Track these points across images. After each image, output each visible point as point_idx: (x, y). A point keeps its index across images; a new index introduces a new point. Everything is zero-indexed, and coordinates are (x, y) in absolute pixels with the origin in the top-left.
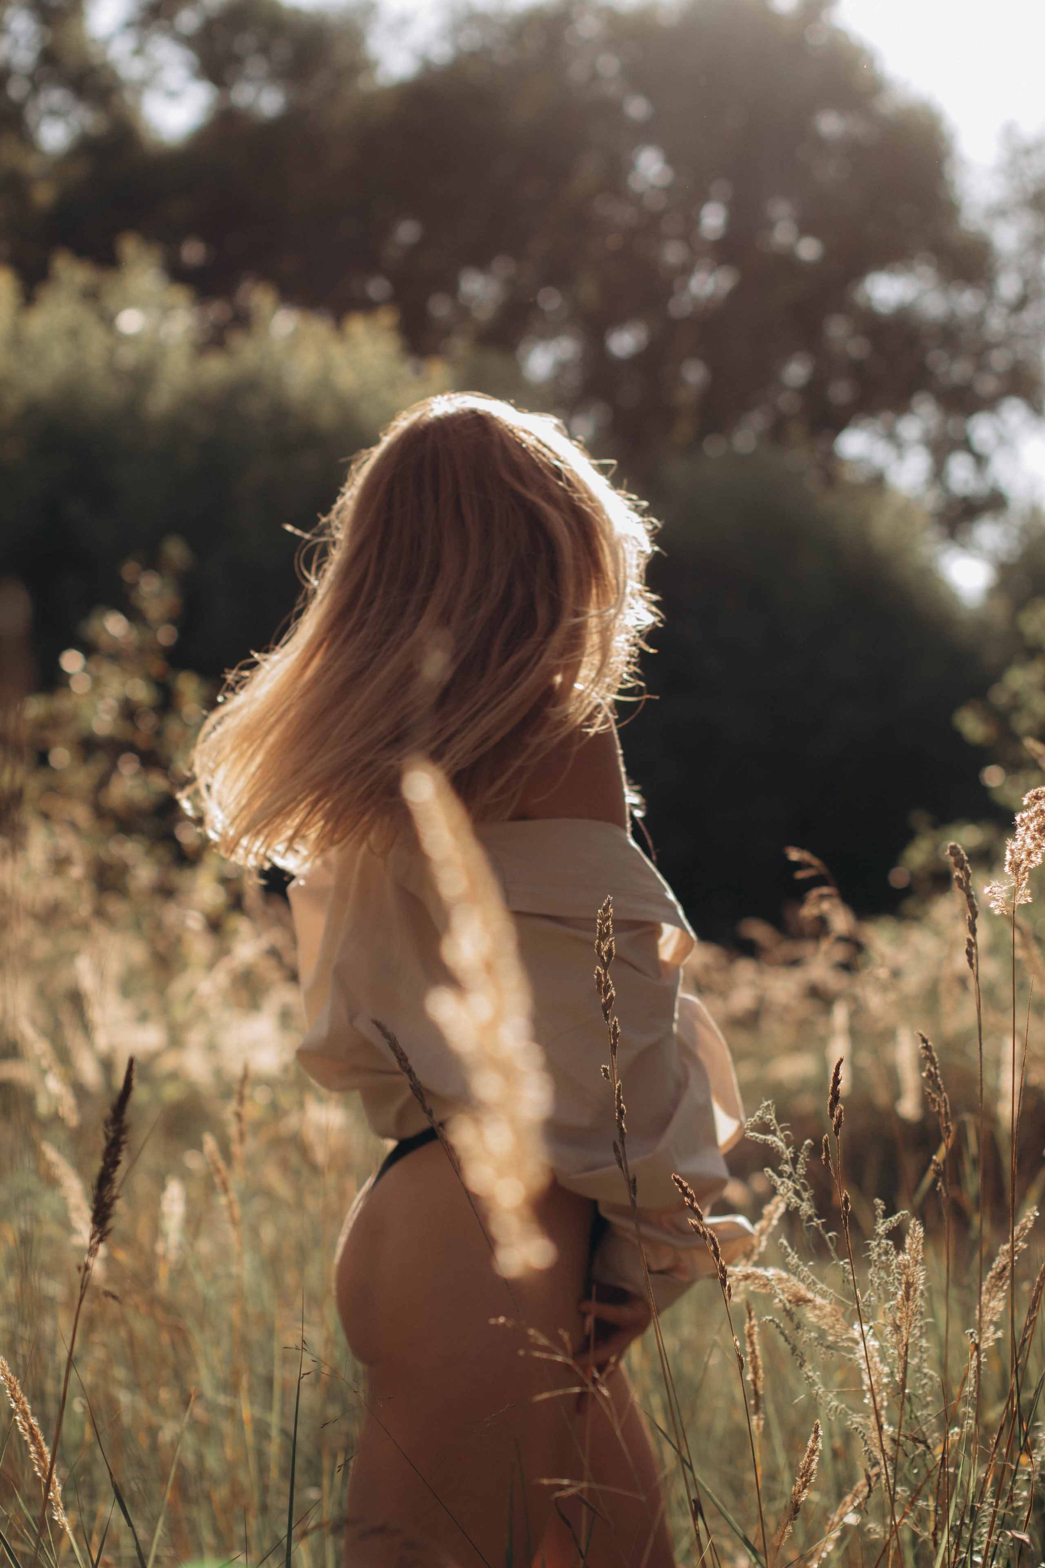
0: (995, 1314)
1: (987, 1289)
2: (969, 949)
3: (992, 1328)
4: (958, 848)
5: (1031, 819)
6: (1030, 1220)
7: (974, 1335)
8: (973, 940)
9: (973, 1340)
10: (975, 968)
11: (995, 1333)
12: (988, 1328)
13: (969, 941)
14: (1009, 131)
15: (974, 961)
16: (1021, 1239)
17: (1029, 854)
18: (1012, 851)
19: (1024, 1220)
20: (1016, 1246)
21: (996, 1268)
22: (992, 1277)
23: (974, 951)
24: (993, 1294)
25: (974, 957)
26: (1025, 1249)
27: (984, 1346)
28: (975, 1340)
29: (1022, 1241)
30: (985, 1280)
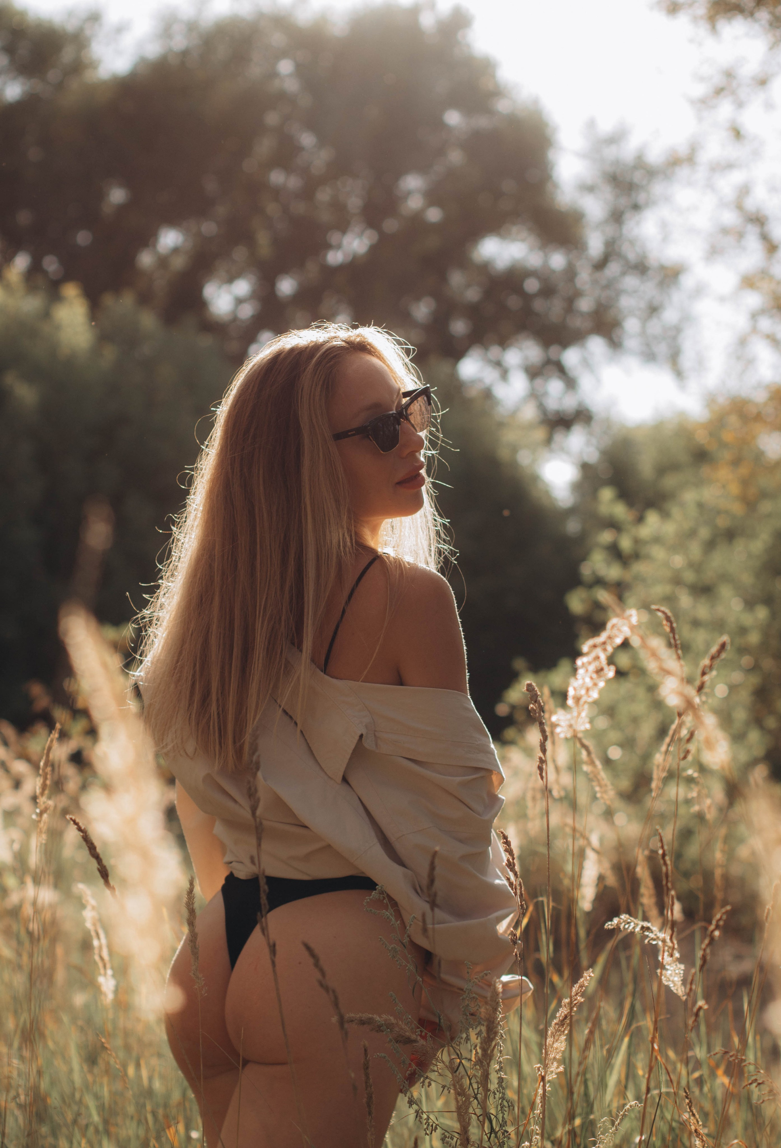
0: (558, 1053)
1: (552, 1033)
2: (540, 765)
3: (555, 1064)
4: (533, 686)
5: (590, 663)
6: (586, 980)
7: (540, 1069)
8: (543, 758)
9: (540, 1073)
10: (545, 780)
11: (558, 1068)
12: (552, 1063)
13: (540, 758)
14: (591, 124)
15: (544, 774)
16: (579, 994)
17: (588, 690)
18: (575, 689)
19: (582, 980)
20: (576, 1000)
21: (559, 1017)
22: (556, 1024)
23: (544, 767)
24: (556, 1038)
25: (544, 771)
26: (582, 1002)
27: (548, 1078)
28: (541, 1073)
29: (580, 996)
30: (550, 1026)
